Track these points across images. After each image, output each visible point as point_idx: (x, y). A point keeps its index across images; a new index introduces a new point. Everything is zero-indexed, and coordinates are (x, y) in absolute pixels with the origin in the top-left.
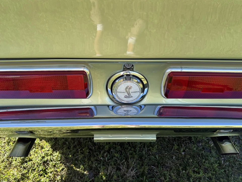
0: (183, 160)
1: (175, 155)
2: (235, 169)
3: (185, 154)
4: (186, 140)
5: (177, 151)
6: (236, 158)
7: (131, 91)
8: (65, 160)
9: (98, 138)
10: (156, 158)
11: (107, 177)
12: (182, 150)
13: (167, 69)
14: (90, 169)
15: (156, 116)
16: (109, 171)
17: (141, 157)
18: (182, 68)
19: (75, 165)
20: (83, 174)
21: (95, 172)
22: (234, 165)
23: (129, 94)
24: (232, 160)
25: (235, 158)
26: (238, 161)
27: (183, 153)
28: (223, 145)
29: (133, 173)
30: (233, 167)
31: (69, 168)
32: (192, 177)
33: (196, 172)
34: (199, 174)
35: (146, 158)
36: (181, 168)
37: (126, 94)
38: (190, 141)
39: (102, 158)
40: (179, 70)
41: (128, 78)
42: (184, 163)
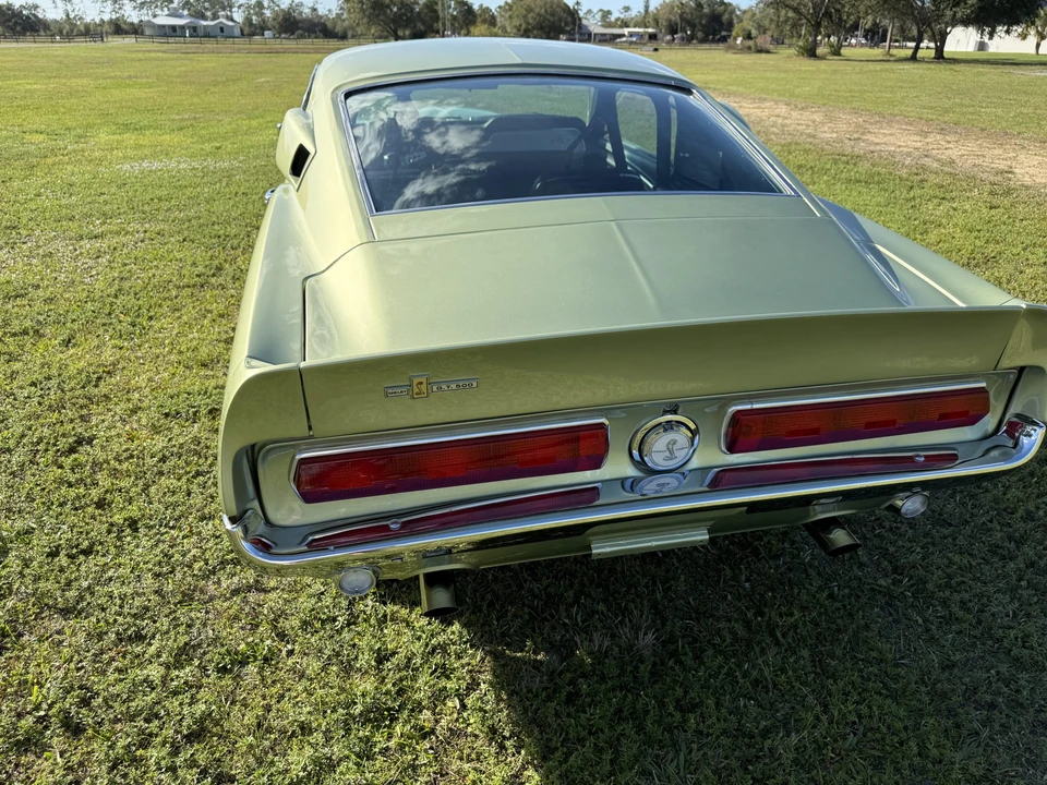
0: (751, 599)
1: (731, 593)
2: (863, 600)
3: (752, 587)
4: (747, 557)
5: (733, 583)
6: (864, 580)
7: (675, 447)
8: (482, 635)
9: (602, 548)
10: (690, 604)
11: (593, 656)
12: (743, 578)
13: (730, 407)
14: (551, 647)
15: (707, 489)
16: (597, 643)
17: (654, 606)
18: (752, 403)
19: (509, 645)
20: (535, 660)
21: (564, 650)
22: (860, 594)
23: (671, 452)
24: (855, 584)
25: (860, 579)
26: (869, 584)
27: (747, 585)
28: (831, 536)
29: (650, 637)
30: (858, 597)
31: (496, 656)
32: (778, 626)
33: (786, 615)
34: (792, 615)
35: (666, 608)
36: (750, 615)
37: (667, 454)
38: (757, 557)
39: (567, 621)
40: (749, 407)
41: (669, 426)
42: (754, 603)
